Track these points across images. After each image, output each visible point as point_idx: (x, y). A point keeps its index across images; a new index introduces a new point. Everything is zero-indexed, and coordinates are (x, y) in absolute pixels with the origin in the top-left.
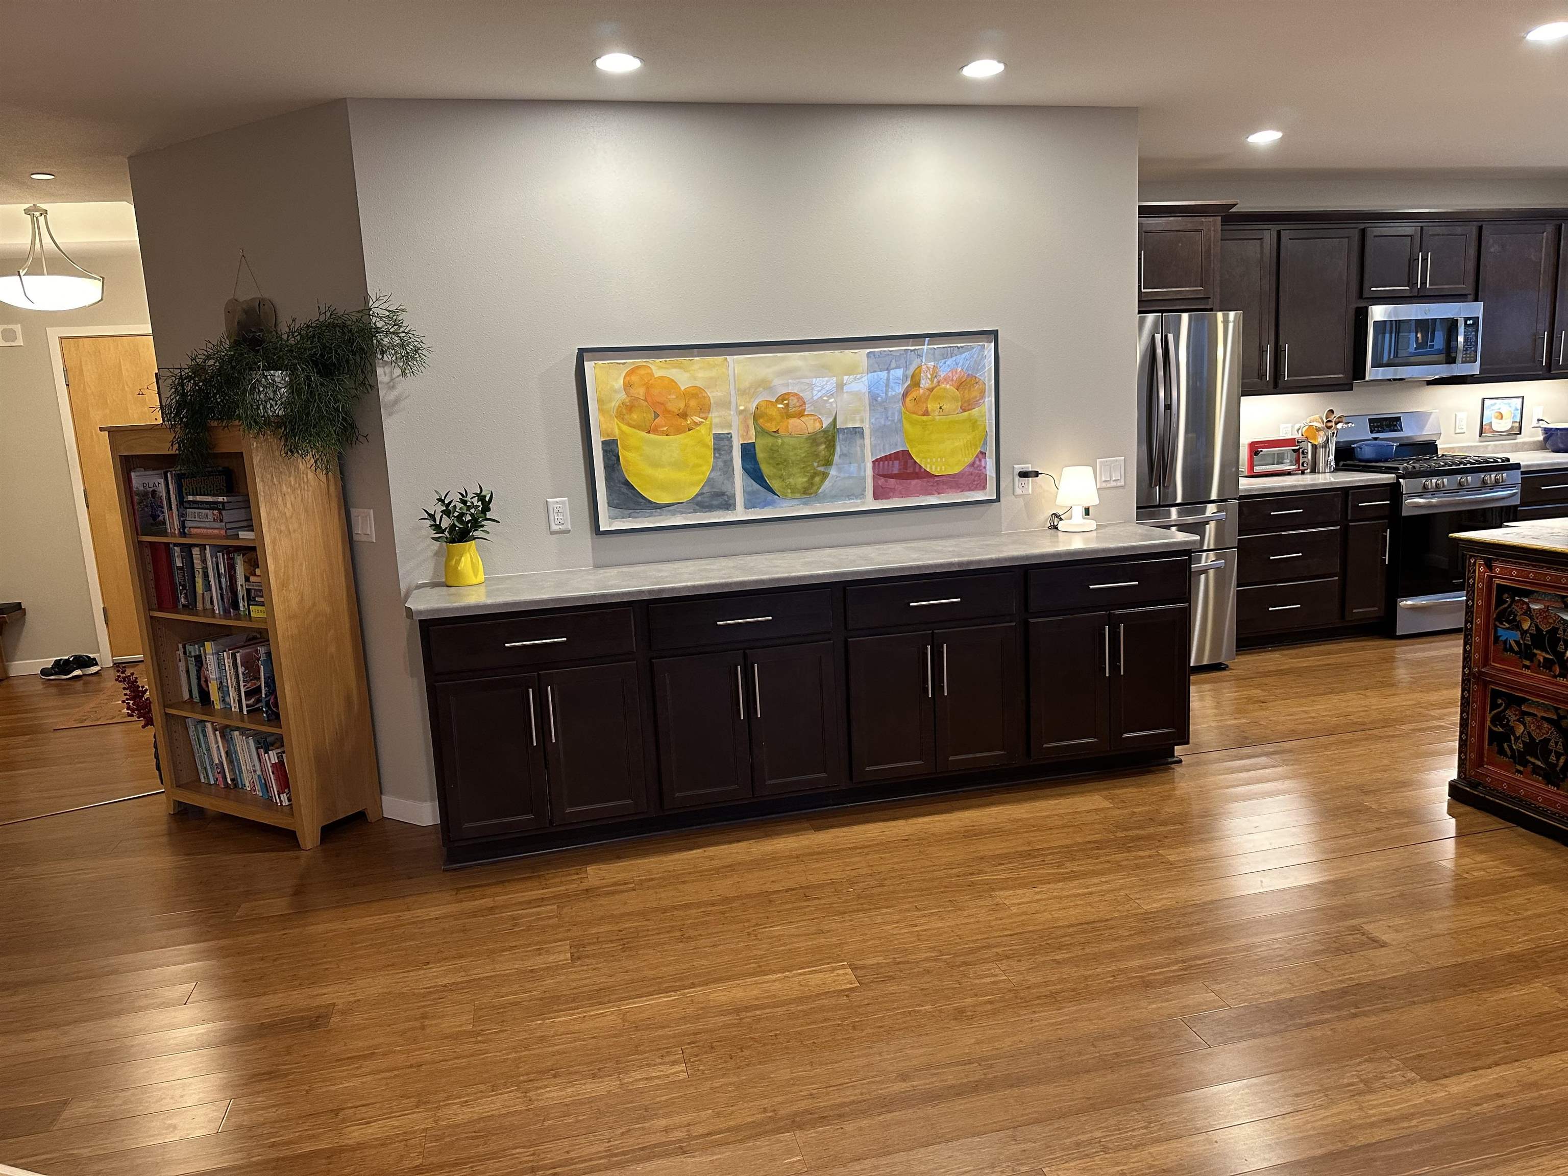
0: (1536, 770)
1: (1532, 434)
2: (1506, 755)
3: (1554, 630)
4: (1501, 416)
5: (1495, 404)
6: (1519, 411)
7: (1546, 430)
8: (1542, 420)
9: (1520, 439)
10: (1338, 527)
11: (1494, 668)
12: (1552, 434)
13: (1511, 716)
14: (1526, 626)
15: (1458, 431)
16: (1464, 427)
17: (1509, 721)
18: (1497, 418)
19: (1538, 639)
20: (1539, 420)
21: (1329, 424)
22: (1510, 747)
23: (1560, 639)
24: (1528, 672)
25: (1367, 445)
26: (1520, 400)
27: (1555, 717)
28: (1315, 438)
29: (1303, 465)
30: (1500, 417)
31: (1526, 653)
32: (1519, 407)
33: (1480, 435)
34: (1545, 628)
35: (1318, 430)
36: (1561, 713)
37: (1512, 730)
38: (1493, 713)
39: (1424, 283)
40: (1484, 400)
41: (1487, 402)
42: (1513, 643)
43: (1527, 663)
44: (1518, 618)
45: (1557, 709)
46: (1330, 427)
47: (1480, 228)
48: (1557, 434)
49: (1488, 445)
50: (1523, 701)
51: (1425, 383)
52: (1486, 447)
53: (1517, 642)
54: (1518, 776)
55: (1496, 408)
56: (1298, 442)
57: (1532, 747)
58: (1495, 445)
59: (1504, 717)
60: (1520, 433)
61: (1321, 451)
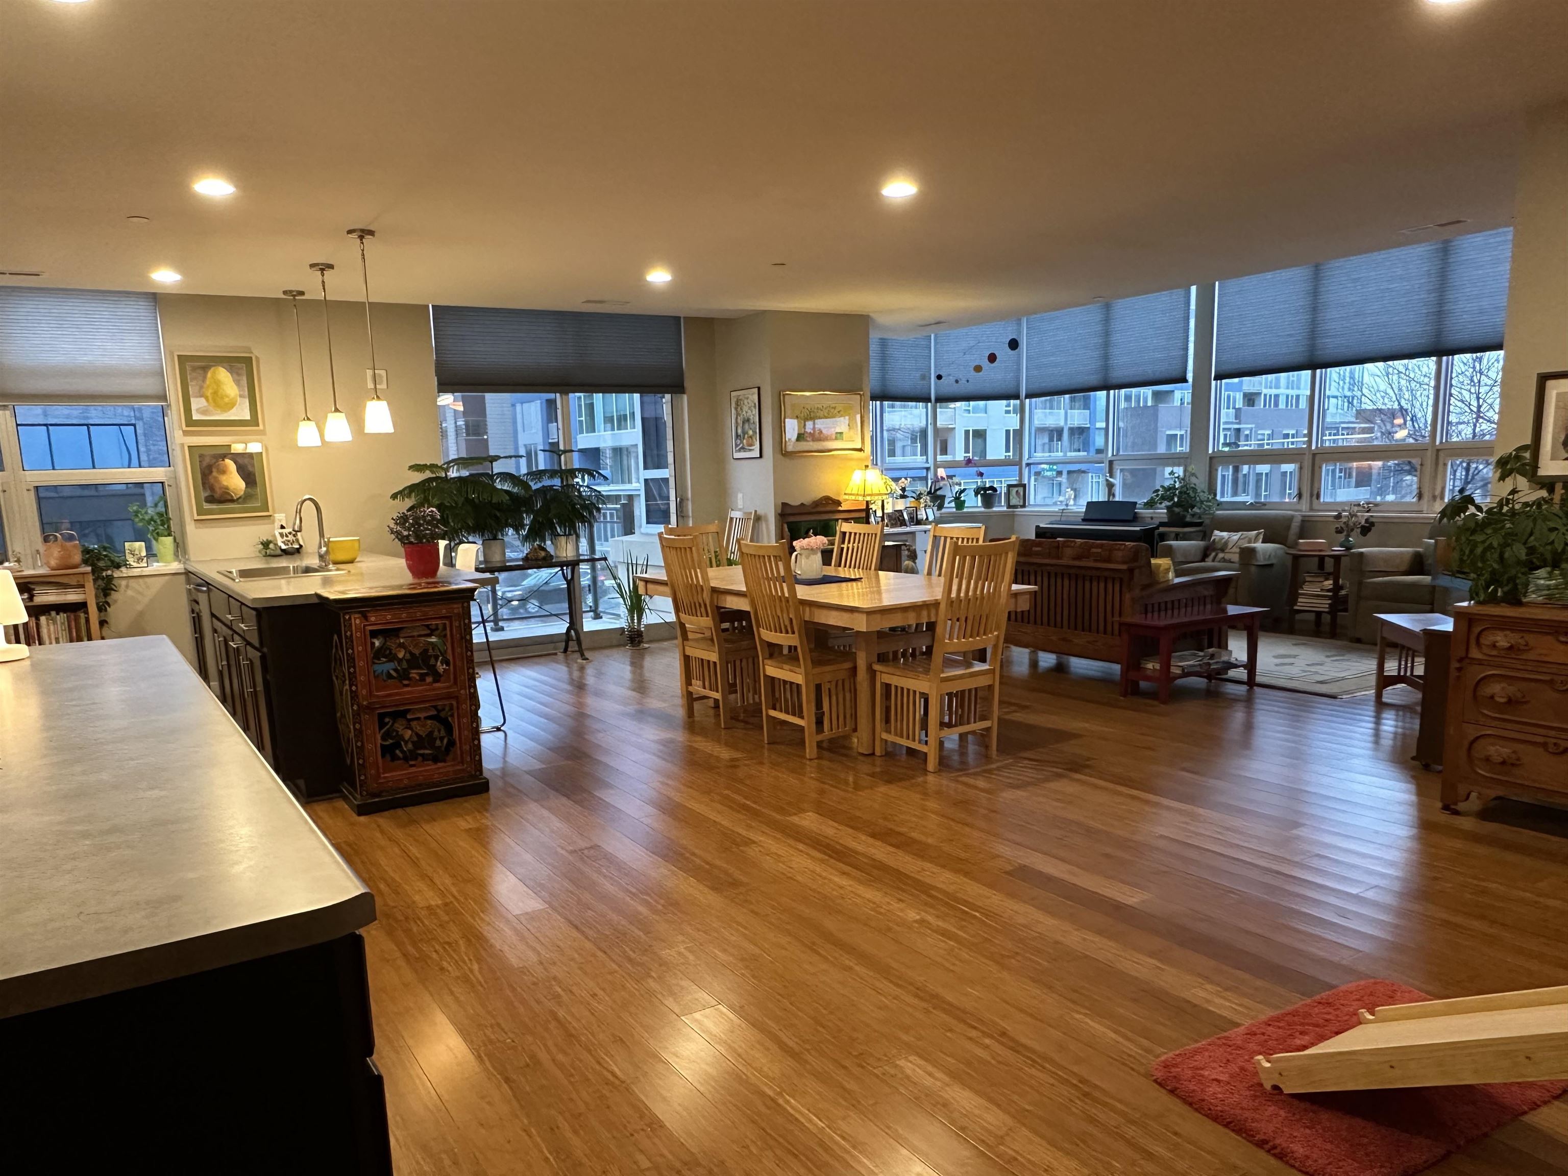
0: (425, 758)
2: (399, 759)
3: (426, 651)
11: (378, 696)
13: (399, 726)
14: (401, 655)
17: (397, 732)
19: (413, 662)
22: (402, 751)
23: (431, 656)
24: (409, 689)
27: (435, 713)
31: (403, 675)
34: (417, 652)
36: (439, 708)
37: (402, 737)
38: (383, 731)
42: (392, 672)
43: (406, 682)
44: (393, 652)
45: (435, 707)
50: (408, 711)
53: (396, 670)
54: (413, 769)
57: (420, 742)
59: (395, 730)
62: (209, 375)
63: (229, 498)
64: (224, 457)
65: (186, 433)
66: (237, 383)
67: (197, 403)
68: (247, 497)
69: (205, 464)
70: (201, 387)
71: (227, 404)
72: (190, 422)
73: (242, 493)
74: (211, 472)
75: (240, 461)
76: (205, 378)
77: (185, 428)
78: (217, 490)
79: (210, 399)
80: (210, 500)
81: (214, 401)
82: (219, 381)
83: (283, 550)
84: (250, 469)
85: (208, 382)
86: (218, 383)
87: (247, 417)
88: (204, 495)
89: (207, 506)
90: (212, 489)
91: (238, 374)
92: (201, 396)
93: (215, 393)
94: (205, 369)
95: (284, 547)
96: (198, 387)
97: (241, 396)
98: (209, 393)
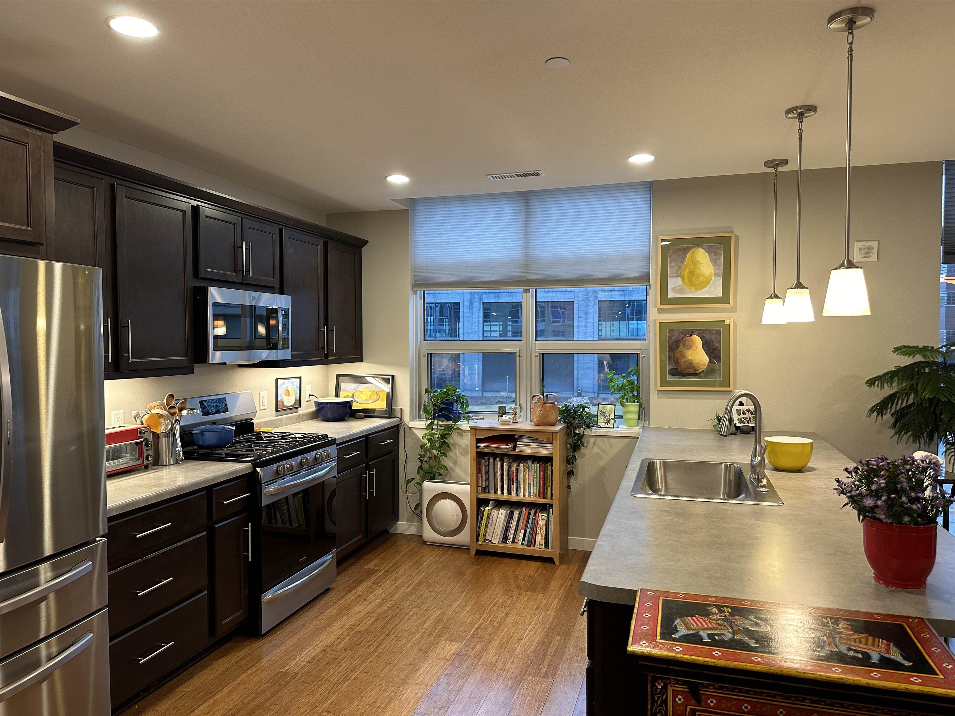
1: (308, 407)
4: (288, 393)
5: (285, 383)
6: (299, 389)
7: (319, 404)
8: (312, 395)
9: (301, 411)
10: (205, 533)
12: (323, 407)
15: (262, 408)
16: (266, 404)
18: (286, 395)
20: (310, 395)
21: (173, 411)
25: (208, 431)
26: (298, 380)
28: (157, 426)
29: (147, 459)
30: (288, 395)
32: (299, 386)
33: (277, 410)
35: (161, 416)
39: (248, 272)
40: (277, 380)
41: (280, 382)
46: (173, 414)
47: (281, 231)
48: (328, 407)
49: (283, 418)
51: (237, 366)
52: (281, 420)
55: (285, 386)
56: (141, 433)
58: (287, 418)
60: (300, 407)
61: (164, 442)
62: (688, 256)
63: (693, 372)
64: (691, 333)
65: (660, 311)
66: (714, 262)
67: (673, 283)
68: (710, 371)
69: (673, 338)
70: (680, 267)
71: (701, 283)
72: (664, 299)
73: (705, 367)
74: (678, 347)
75: (707, 336)
76: (684, 258)
77: (659, 305)
78: (682, 364)
79: (686, 279)
80: (675, 372)
81: (690, 280)
82: (698, 261)
83: (737, 428)
84: (716, 344)
85: (686, 263)
86: (695, 263)
87: (719, 293)
88: (668, 368)
89: (670, 378)
90: (677, 362)
91: (715, 254)
92: (678, 276)
93: (692, 273)
94: (685, 250)
95: (738, 425)
96: (676, 268)
97: (715, 275)
98: (686, 273)
